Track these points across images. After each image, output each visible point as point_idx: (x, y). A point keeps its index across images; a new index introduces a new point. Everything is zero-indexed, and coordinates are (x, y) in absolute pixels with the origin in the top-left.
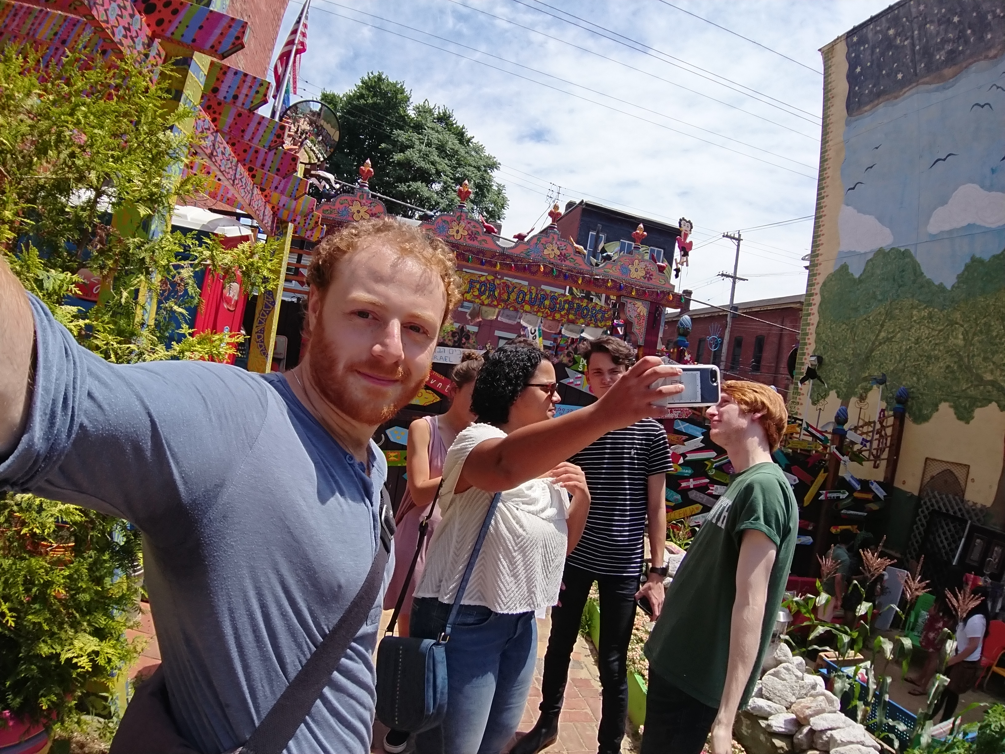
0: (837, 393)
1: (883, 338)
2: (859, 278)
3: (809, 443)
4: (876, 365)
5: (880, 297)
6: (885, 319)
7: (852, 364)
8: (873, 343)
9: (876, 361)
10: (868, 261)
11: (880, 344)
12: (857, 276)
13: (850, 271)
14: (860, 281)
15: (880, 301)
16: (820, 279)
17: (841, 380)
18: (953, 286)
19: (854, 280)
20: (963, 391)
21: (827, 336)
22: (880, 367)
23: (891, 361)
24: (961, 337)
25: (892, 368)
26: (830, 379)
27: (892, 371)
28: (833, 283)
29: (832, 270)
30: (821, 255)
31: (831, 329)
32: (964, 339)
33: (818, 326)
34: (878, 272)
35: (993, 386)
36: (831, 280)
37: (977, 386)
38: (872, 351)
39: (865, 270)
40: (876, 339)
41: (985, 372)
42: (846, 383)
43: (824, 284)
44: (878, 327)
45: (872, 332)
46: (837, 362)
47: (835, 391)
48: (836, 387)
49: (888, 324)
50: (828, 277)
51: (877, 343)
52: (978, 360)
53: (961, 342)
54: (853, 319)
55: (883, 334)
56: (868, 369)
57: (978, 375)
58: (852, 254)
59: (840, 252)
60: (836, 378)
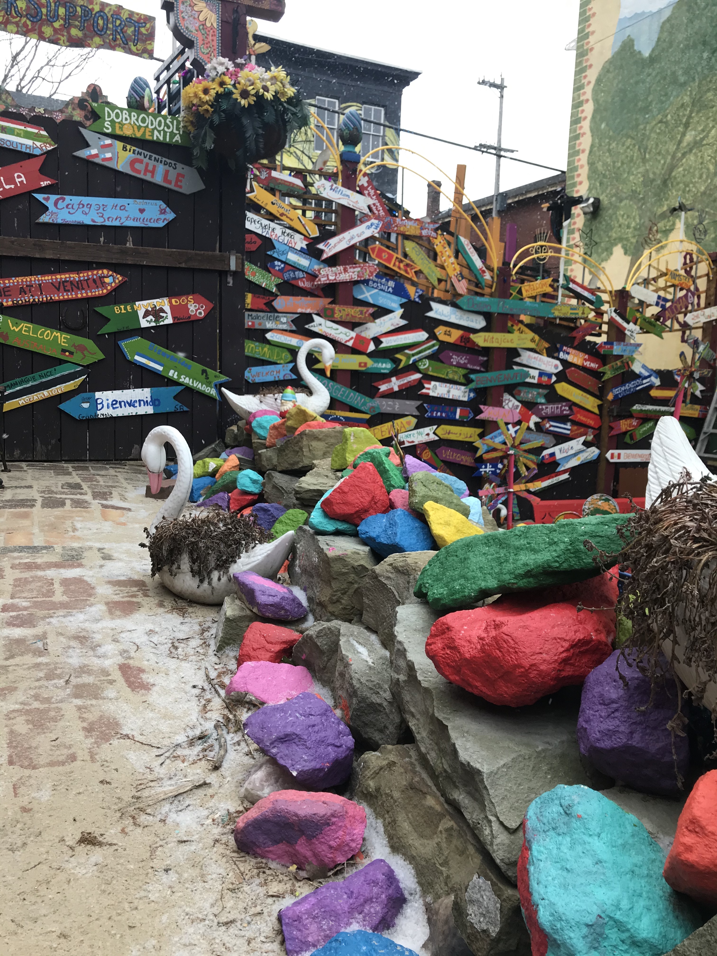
0: (624, 247)
1: (688, 145)
2: (650, 56)
3: (573, 308)
4: (677, 191)
5: (682, 79)
6: (691, 112)
7: (643, 198)
8: (673, 157)
9: (678, 184)
10: (664, 23)
11: (684, 155)
12: (646, 54)
13: (636, 48)
14: (653, 60)
15: (685, 84)
16: (592, 75)
17: (628, 227)
19: (643, 60)
21: (605, 164)
22: (684, 191)
23: (701, 177)
25: (703, 188)
26: (612, 229)
27: (704, 193)
28: (611, 76)
29: (608, 55)
30: (593, 32)
31: (609, 151)
33: (591, 152)
34: (681, 37)
36: (608, 71)
38: (672, 168)
39: (659, 39)
40: (677, 149)
42: (635, 229)
43: (599, 81)
44: (681, 129)
45: (672, 139)
46: (621, 201)
47: (620, 246)
48: (620, 239)
49: (696, 119)
50: (603, 68)
51: (679, 155)
54: (642, 127)
55: (689, 137)
56: (667, 200)
58: (639, 17)
59: (620, 20)
60: (620, 226)
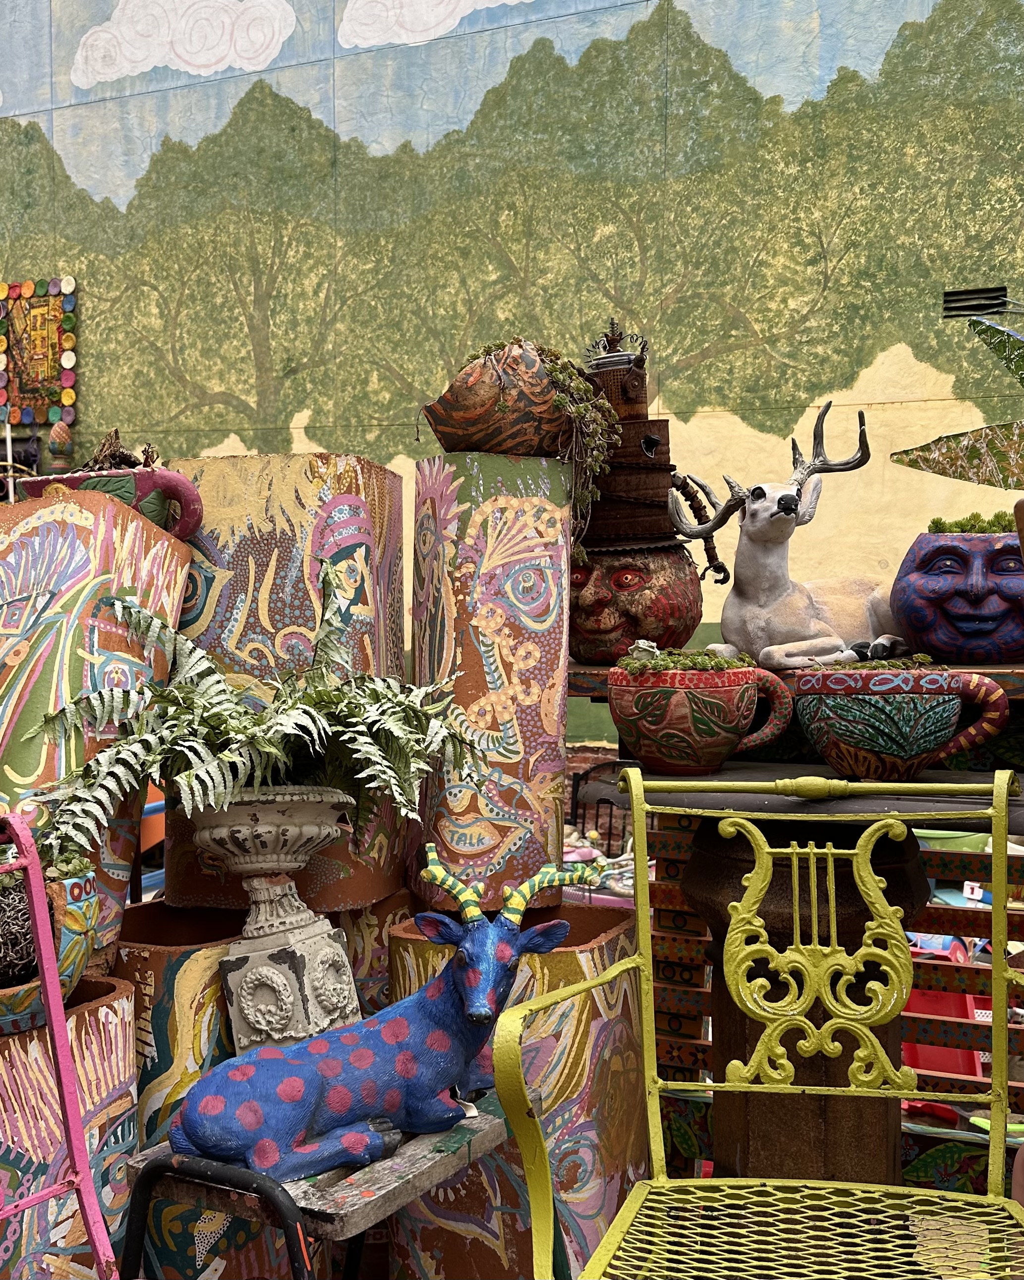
18: (130, 206)
20: (171, 419)
24: (155, 311)
32: (161, 315)
35: (227, 403)
37: (196, 406)
41: (209, 378)
52: (193, 355)
53: (157, 323)
57: (195, 385)
